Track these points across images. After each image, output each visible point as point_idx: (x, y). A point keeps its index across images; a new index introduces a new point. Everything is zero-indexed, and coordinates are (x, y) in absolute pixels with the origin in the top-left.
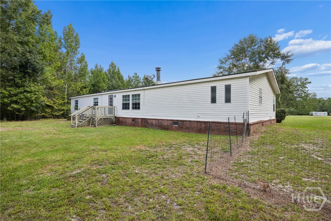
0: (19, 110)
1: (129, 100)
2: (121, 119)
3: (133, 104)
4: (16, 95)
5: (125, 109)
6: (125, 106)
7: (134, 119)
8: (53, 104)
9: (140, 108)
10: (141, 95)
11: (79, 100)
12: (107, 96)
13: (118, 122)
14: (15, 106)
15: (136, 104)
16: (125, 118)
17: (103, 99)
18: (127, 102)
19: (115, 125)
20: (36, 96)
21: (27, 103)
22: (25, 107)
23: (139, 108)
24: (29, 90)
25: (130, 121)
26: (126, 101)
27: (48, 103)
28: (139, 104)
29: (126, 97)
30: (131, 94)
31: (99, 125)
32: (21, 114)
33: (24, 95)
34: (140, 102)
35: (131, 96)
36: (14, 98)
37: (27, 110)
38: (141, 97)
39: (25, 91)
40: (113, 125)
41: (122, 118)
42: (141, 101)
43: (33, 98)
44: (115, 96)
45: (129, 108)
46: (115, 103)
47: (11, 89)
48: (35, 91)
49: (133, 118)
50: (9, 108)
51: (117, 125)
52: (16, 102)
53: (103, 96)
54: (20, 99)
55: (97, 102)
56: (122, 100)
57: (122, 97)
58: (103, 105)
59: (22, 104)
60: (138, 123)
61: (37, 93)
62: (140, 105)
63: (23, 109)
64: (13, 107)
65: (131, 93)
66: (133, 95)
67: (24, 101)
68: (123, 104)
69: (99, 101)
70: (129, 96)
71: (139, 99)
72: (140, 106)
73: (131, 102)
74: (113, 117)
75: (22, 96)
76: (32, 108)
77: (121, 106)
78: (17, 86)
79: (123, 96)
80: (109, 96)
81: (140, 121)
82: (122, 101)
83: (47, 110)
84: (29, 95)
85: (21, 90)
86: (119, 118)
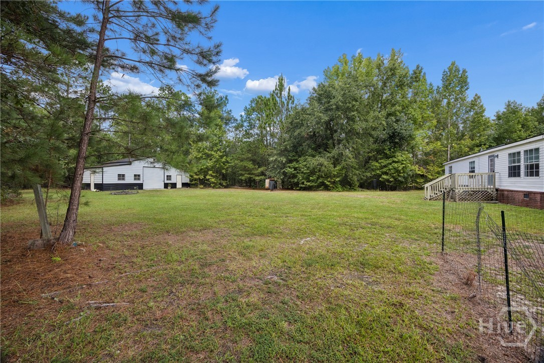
0: (388, 181)
1: (519, 161)
2: (506, 193)
3: (527, 167)
4: (385, 166)
5: (514, 176)
6: (514, 172)
7: (527, 194)
8: (427, 173)
9: (540, 173)
10: (540, 150)
11: (453, 165)
12: (487, 156)
13: (501, 197)
14: (385, 177)
15: (532, 166)
16: (512, 191)
17: (482, 162)
18: (516, 164)
19: (497, 202)
20: (404, 165)
21: (395, 173)
22: (393, 177)
23: (537, 174)
24: (397, 160)
25: (521, 197)
26: (514, 162)
27: (419, 172)
28: (537, 166)
29: (514, 156)
30: (522, 149)
31: (462, 199)
32: (391, 184)
33: (392, 166)
34: (540, 163)
35: (523, 153)
36: (384, 170)
37: (395, 180)
38: (540, 153)
39: (394, 162)
40: (491, 202)
41: (508, 191)
42: (540, 160)
43: (400, 168)
44: (497, 156)
45: (519, 176)
46: (497, 168)
47: (382, 161)
48: (402, 161)
49: (525, 191)
50: (380, 179)
51: (500, 202)
52: (386, 173)
53: (481, 158)
54: (389, 170)
55: (474, 168)
56: (508, 162)
57: (507, 156)
58: (481, 172)
59: (390, 175)
60: (535, 201)
61: (405, 162)
62: (540, 168)
63: (392, 180)
64: (383, 179)
65: (521, 147)
66: (526, 152)
67: (392, 171)
68: (510, 168)
69: (476, 165)
70: (519, 153)
71: (538, 158)
72: (540, 170)
73: (522, 164)
74: (492, 190)
75: (390, 167)
76: (400, 178)
77: (506, 172)
78: (387, 157)
79: (510, 154)
80: (489, 157)
81: (538, 197)
82: (508, 164)
83: (418, 181)
84: (396, 165)
85: (390, 161)
86: (503, 190)
